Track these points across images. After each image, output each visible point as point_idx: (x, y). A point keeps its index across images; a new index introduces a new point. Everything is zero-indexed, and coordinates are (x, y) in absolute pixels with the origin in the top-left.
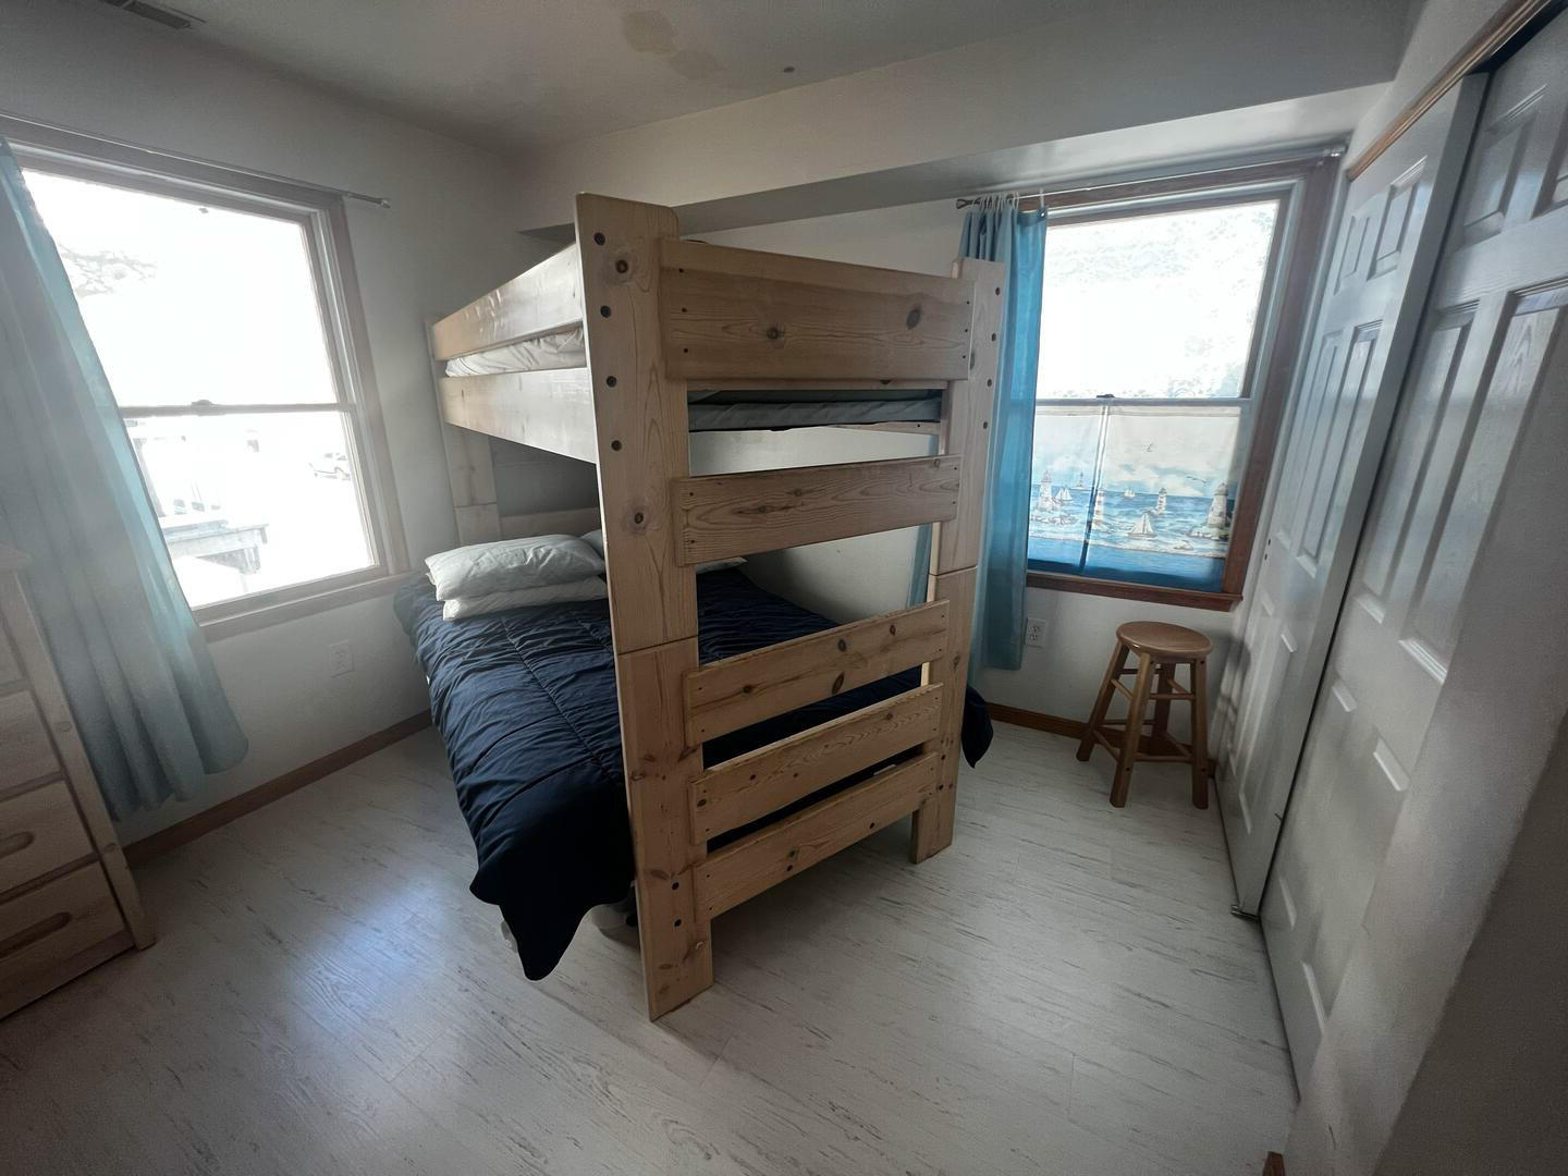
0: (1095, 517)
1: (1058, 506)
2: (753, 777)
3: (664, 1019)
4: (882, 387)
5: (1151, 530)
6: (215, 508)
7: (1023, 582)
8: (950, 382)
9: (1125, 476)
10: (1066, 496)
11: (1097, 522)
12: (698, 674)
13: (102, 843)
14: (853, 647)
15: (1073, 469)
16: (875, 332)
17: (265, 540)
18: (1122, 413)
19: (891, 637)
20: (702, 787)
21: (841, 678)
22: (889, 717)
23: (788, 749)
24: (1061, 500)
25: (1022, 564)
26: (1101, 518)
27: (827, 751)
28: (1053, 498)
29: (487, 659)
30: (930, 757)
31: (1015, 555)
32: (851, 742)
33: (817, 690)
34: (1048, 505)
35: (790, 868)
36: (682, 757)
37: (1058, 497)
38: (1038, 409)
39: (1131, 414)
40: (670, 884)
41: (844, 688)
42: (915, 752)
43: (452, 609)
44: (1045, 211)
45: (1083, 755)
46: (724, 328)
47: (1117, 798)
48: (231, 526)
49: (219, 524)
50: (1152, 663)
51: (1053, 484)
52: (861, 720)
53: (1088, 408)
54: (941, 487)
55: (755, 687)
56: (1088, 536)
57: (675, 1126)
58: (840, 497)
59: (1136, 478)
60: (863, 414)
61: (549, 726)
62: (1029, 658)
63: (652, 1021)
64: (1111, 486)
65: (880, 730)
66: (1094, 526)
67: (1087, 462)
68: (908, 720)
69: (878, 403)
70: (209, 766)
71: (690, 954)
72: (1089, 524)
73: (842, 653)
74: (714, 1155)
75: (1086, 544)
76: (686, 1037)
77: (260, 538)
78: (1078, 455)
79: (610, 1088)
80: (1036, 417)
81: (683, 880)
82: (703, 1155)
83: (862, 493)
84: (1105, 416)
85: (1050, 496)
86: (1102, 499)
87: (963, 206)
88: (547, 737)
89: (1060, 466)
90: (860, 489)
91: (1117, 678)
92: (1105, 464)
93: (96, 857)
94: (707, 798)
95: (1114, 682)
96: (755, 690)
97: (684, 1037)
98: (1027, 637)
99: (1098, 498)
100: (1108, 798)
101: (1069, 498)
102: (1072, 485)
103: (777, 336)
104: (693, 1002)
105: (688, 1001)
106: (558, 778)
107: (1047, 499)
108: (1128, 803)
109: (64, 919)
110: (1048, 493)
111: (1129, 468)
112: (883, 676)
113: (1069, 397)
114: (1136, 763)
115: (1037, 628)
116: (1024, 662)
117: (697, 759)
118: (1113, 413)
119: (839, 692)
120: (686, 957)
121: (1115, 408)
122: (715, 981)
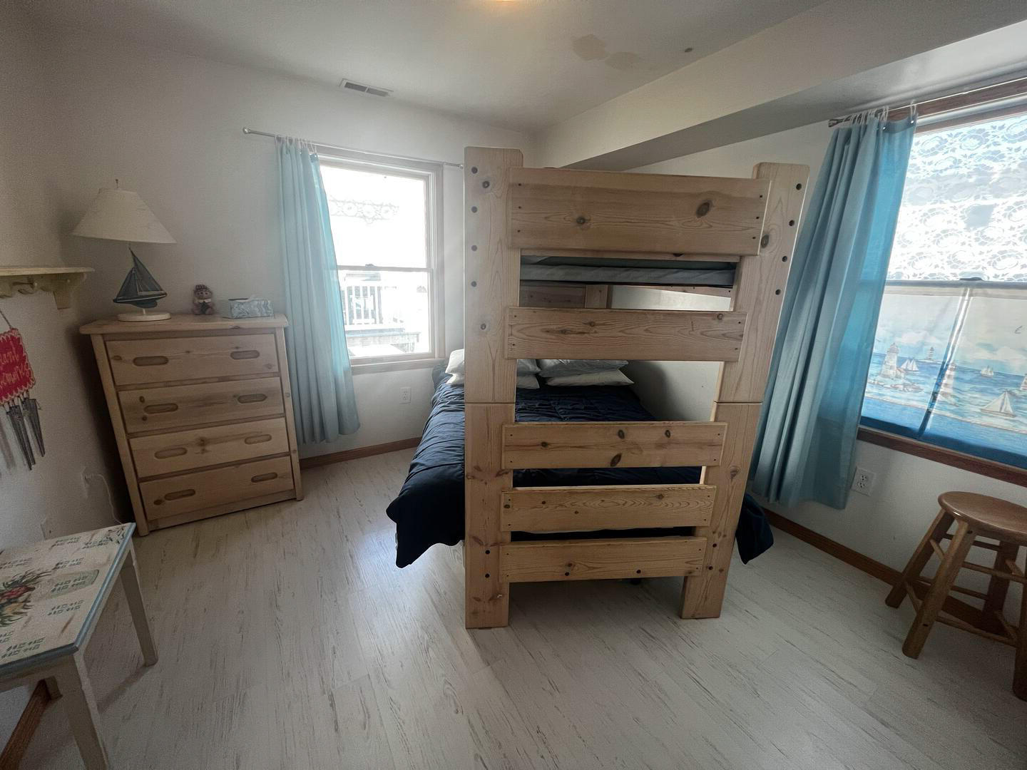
0: (942, 389)
1: (902, 375)
2: (544, 503)
3: (473, 631)
4: (674, 258)
5: (1010, 409)
6: (401, 322)
7: (854, 435)
8: (741, 257)
9: (984, 355)
10: (913, 366)
11: (944, 394)
12: (512, 426)
13: (292, 449)
14: (629, 439)
15: (923, 344)
16: (668, 219)
17: (418, 341)
18: (986, 295)
19: (666, 438)
20: (508, 497)
21: (618, 457)
22: (660, 497)
23: (571, 493)
24: (906, 370)
25: (855, 419)
26: (949, 391)
27: (602, 504)
28: (898, 368)
29: (453, 407)
30: (699, 541)
31: (849, 412)
32: (624, 505)
33: (599, 459)
34: (891, 372)
35: (567, 574)
36: (498, 474)
37: (904, 366)
38: (886, 288)
39: (998, 296)
40: (484, 549)
41: (620, 465)
42: (688, 532)
43: (452, 380)
44: (914, 119)
45: (893, 601)
46: (546, 218)
47: (912, 648)
48: (406, 331)
49: (401, 330)
50: (969, 532)
51: (899, 355)
52: (634, 492)
53: (947, 289)
54: (724, 335)
55: (549, 444)
56: (932, 405)
57: (449, 686)
58: (627, 331)
59: (999, 356)
60: (660, 277)
61: (456, 444)
62: (854, 501)
63: (467, 629)
64: (965, 363)
65: (651, 504)
66: (939, 397)
67: (941, 339)
68: (678, 505)
69: (675, 270)
70: (341, 430)
71: (493, 599)
72: (935, 395)
73: (619, 439)
74: (460, 714)
75: (928, 413)
76: (478, 646)
77: (416, 339)
78: (931, 331)
79: (430, 649)
80: (884, 295)
81: (492, 550)
82: (455, 709)
83: (646, 330)
84: (967, 297)
85: (895, 365)
86: (953, 373)
87: (834, 124)
88: (449, 449)
89: (909, 339)
90: (645, 328)
91: (938, 541)
92: (960, 341)
93: (288, 454)
94: (511, 504)
95: (933, 544)
96: (550, 446)
97: (477, 645)
98: (855, 482)
99: (948, 372)
100: (901, 645)
101: (915, 368)
102: (921, 357)
103: (584, 223)
104: (492, 630)
105: (490, 628)
106: (441, 469)
107: (891, 368)
108: (920, 656)
109: (275, 476)
110: (893, 362)
111: (989, 347)
112: (656, 465)
113: (930, 279)
114: (936, 624)
115: (865, 478)
116: (849, 504)
117: (508, 480)
118: (976, 295)
119: (616, 467)
120: (490, 600)
121: (980, 291)
122: (509, 625)
